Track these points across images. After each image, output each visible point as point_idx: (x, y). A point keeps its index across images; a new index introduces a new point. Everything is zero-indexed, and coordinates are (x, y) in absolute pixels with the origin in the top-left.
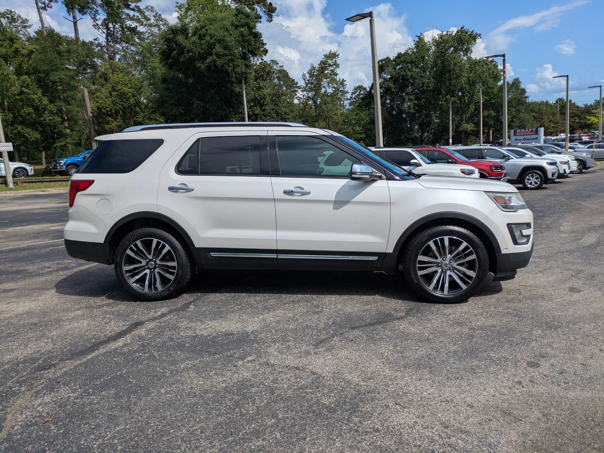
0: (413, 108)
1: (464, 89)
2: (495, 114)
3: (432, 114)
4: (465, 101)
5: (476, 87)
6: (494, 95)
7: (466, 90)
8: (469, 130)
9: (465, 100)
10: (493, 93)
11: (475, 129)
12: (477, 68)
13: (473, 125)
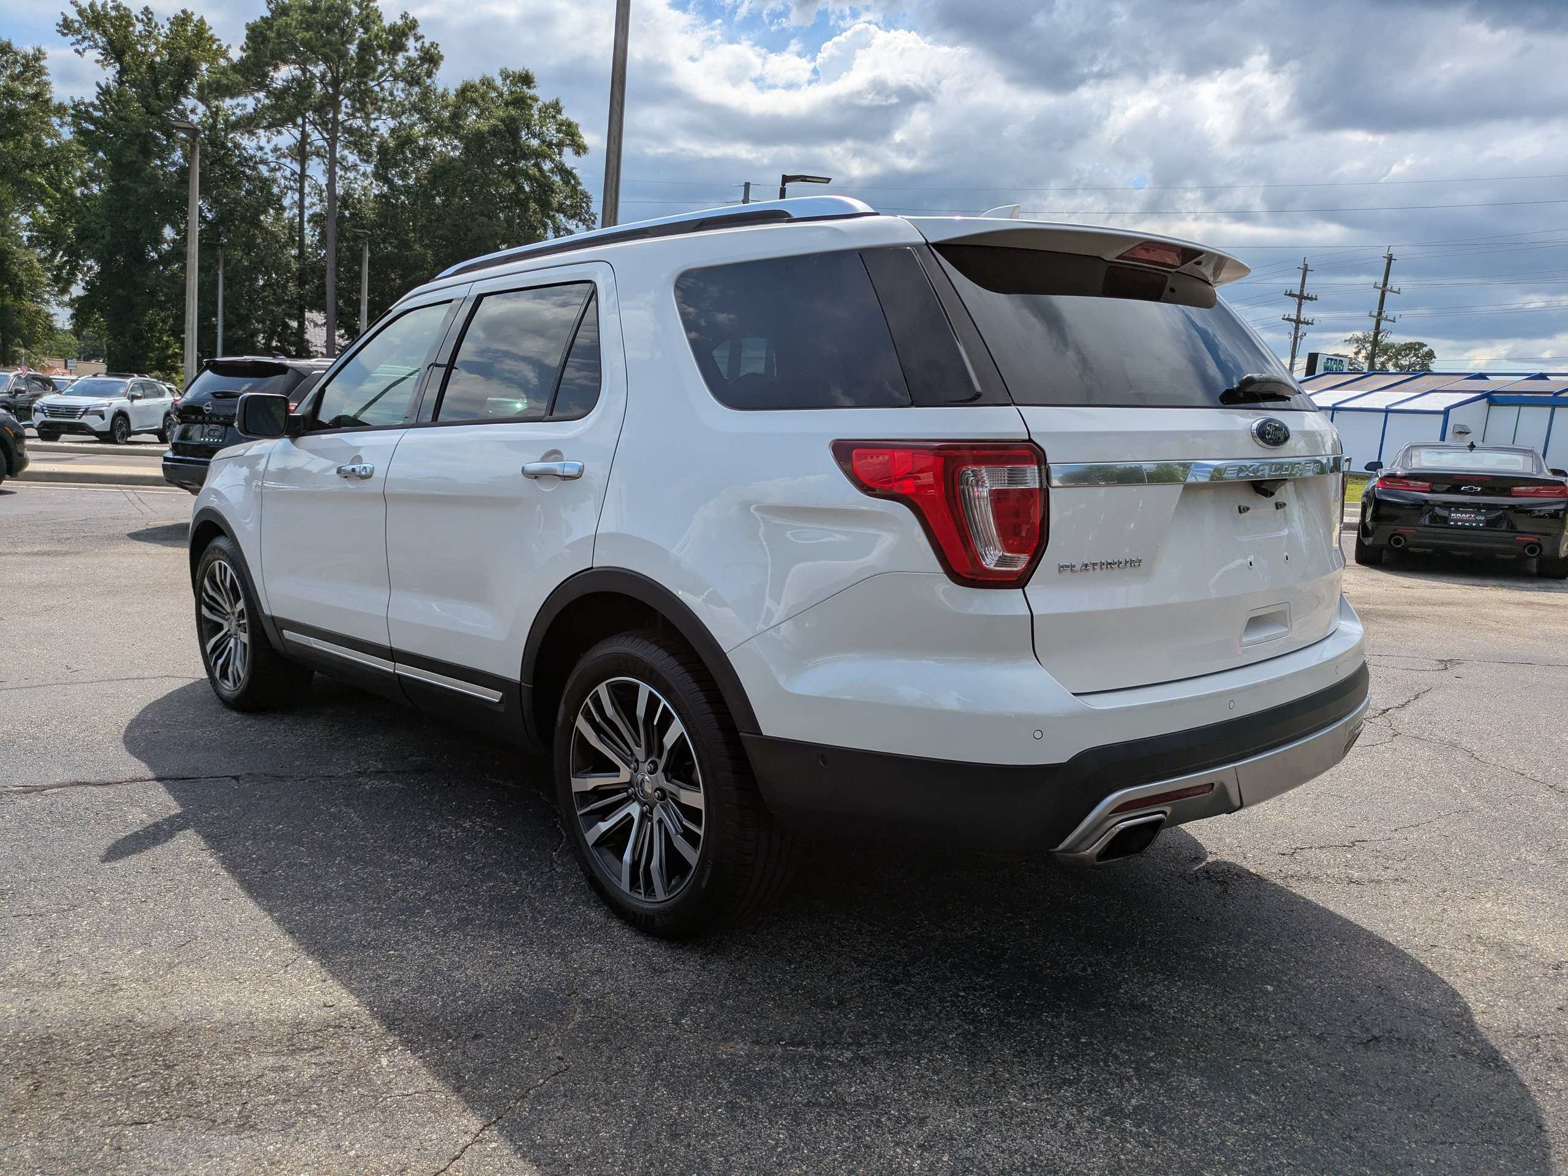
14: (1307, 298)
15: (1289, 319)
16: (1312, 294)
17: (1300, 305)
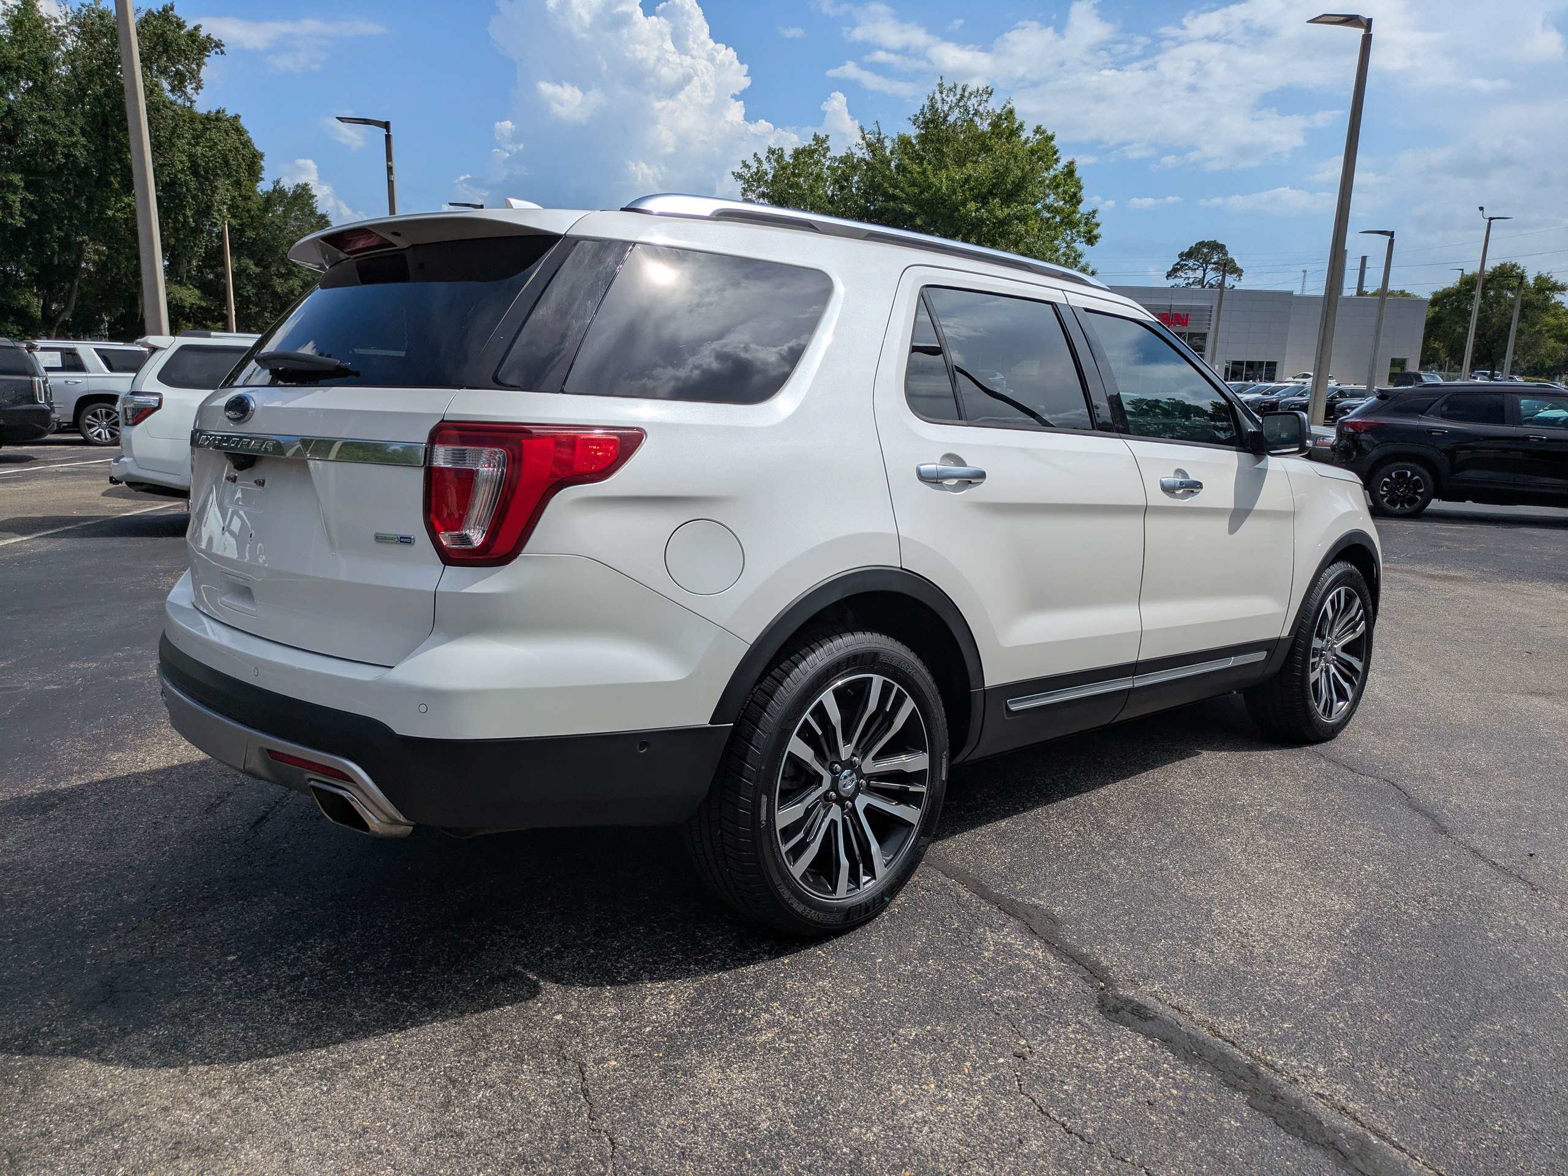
0: (22, 215)
1: (181, 186)
2: (258, 270)
3: (84, 242)
4: (185, 222)
5: (216, 187)
6: (252, 217)
7: (188, 190)
8: (187, 304)
9: (185, 217)
10: (249, 211)
11: (204, 304)
12: (213, 134)
13: (197, 292)
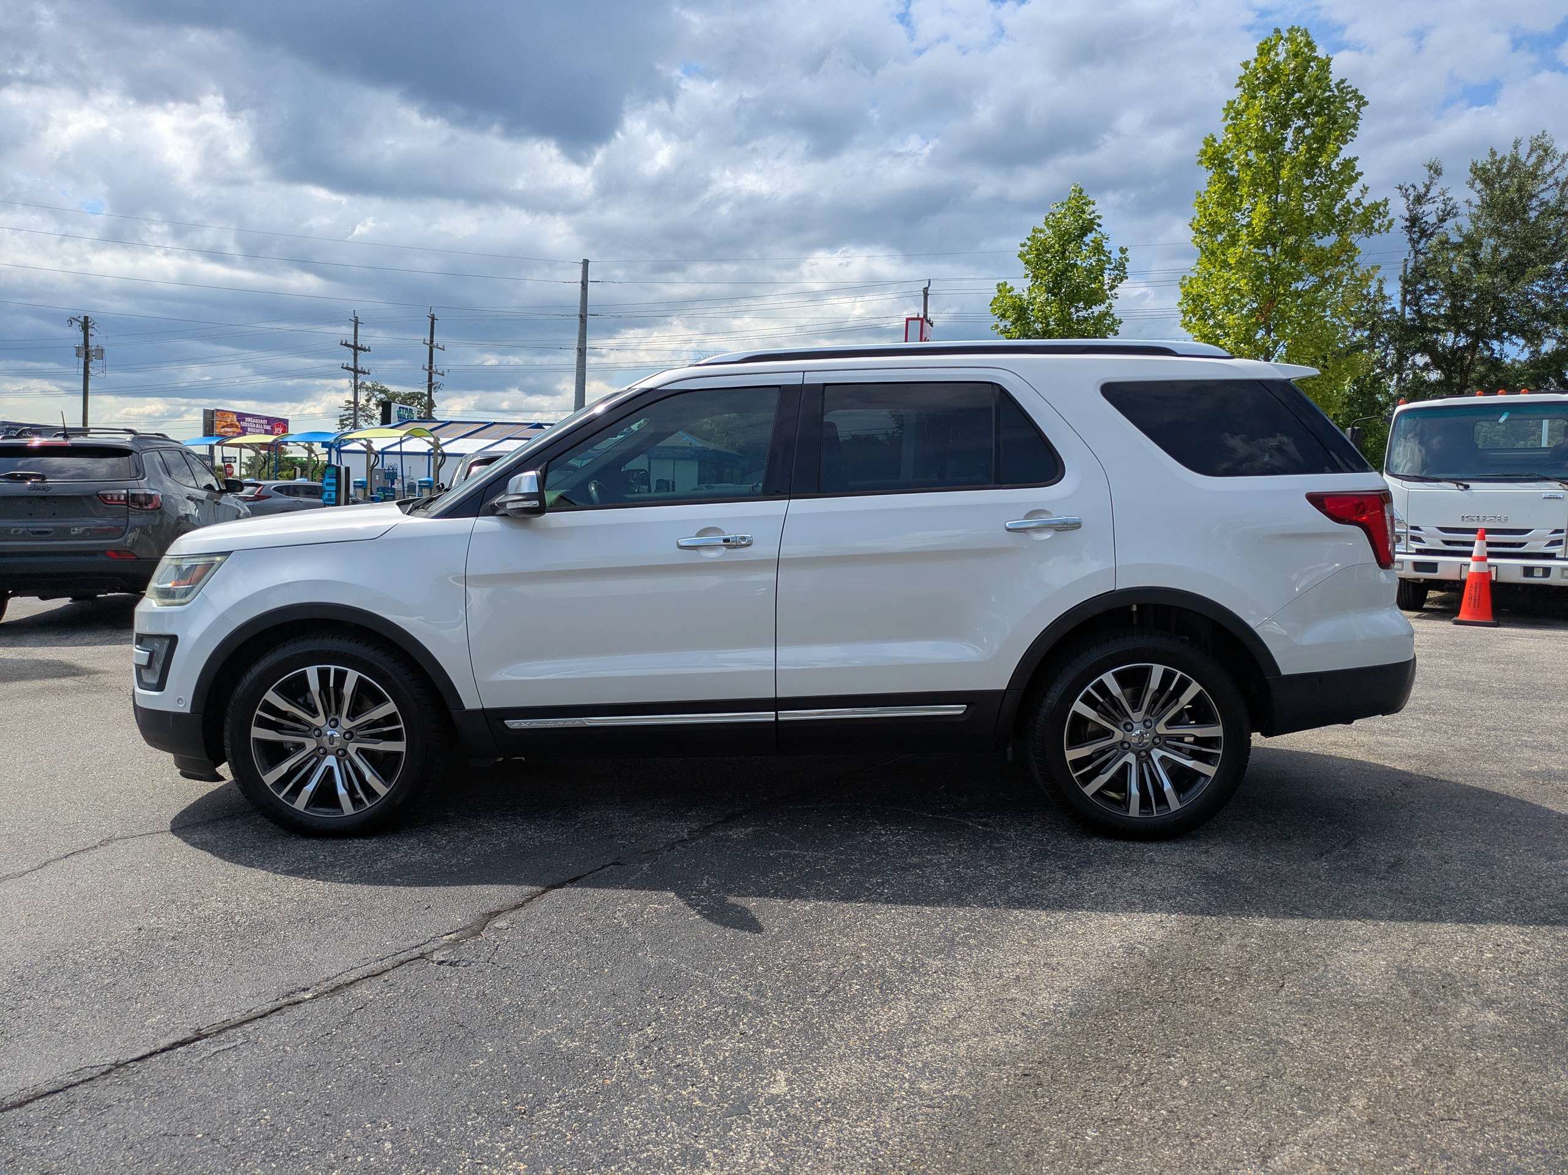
14: (361, 349)
15: (347, 368)
16: (366, 345)
17: (356, 355)
